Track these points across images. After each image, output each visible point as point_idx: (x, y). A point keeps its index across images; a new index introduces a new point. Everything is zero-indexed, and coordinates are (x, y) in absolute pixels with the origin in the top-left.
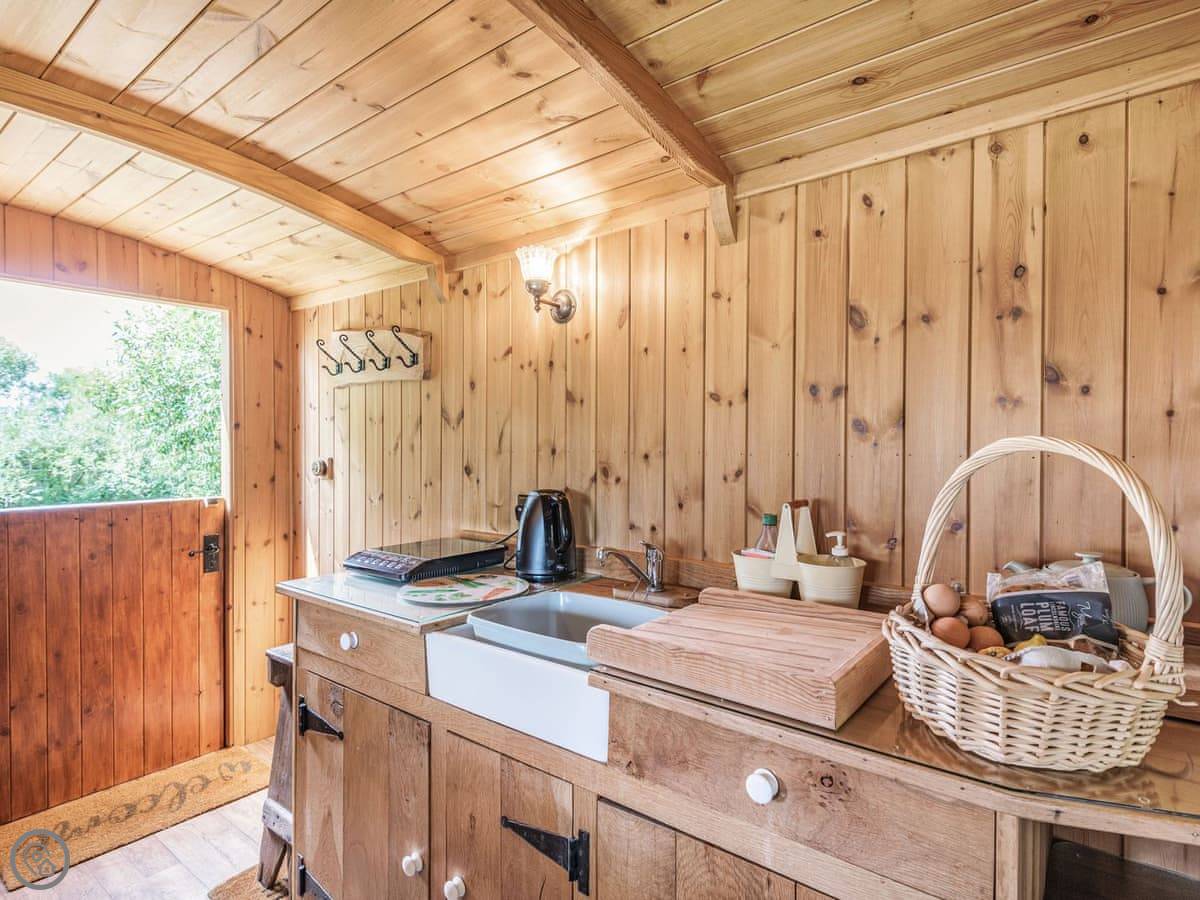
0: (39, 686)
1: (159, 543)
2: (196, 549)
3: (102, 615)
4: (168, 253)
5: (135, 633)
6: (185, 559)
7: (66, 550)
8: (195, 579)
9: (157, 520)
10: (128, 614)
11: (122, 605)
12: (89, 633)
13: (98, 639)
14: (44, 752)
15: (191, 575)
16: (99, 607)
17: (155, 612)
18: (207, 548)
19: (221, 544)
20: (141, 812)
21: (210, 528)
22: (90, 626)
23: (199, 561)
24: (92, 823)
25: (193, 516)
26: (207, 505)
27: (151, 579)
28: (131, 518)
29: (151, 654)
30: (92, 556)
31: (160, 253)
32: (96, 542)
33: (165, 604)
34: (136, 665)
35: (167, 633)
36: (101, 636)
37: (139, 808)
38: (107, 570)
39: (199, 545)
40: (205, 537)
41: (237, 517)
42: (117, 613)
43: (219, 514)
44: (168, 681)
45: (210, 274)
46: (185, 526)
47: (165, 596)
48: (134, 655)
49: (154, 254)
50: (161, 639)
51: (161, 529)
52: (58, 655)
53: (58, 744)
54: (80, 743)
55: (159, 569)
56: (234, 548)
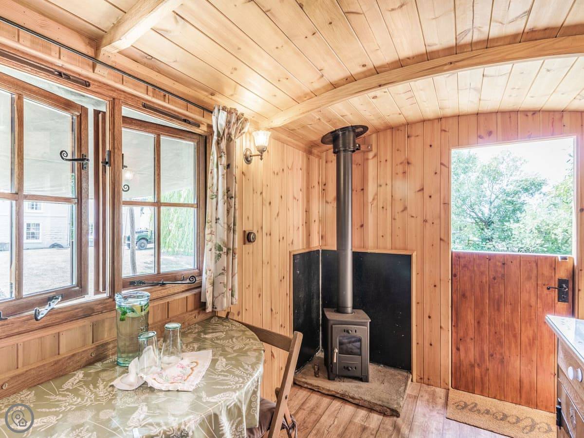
0: (471, 334)
1: (529, 278)
2: (553, 286)
3: (499, 310)
4: (535, 112)
5: (516, 325)
6: (546, 291)
7: (482, 273)
8: (552, 304)
9: (528, 264)
10: (512, 313)
11: (509, 307)
12: (492, 316)
13: (497, 321)
14: (472, 366)
15: (550, 301)
16: (497, 305)
17: (527, 316)
18: (560, 286)
19: (570, 285)
20: (508, 421)
21: (562, 274)
22: (493, 313)
23: (555, 294)
24: (486, 412)
25: (551, 266)
26: (560, 260)
27: (525, 297)
28: (514, 262)
29: (524, 339)
30: (494, 278)
31: (530, 114)
32: (496, 272)
33: (533, 313)
34: (516, 342)
35: (534, 331)
36: (498, 320)
37: (508, 419)
38: (502, 287)
39: (554, 284)
40: (559, 279)
41: (581, 270)
42: (506, 311)
43: (570, 267)
44: (534, 358)
45: (563, 116)
46: (546, 271)
47: (533, 308)
48: (515, 336)
49: (527, 115)
50: (530, 333)
51: (531, 270)
52: (479, 323)
53: (478, 365)
54: (488, 370)
55: (530, 292)
56: (579, 290)
